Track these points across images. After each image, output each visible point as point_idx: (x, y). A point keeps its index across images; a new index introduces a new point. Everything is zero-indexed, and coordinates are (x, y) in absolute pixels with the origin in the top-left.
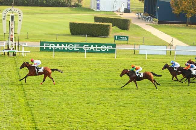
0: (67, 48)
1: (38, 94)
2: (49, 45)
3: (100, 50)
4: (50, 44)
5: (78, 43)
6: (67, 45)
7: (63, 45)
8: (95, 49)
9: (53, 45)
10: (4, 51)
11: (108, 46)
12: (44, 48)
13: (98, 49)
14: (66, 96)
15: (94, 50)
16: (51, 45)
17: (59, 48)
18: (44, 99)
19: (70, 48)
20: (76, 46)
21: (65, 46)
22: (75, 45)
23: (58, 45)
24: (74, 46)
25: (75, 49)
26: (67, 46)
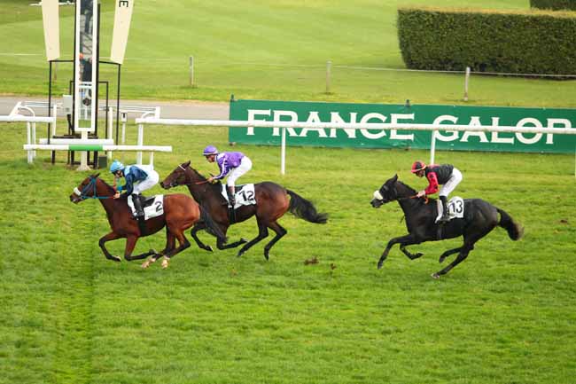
0: (358, 131)
1: (153, 344)
2: (270, 118)
3: (511, 141)
4: (278, 113)
5: (408, 108)
6: (353, 116)
7: (335, 116)
8: (489, 135)
9: (289, 118)
10: (49, 143)
11: (551, 121)
12: (245, 128)
13: (501, 135)
14: (282, 355)
15: (484, 139)
16: (283, 118)
17: (317, 133)
18: (173, 368)
19: (371, 131)
20: (400, 121)
21: (347, 120)
22: (395, 117)
23: (314, 115)
24: (389, 121)
25: (394, 136)
26: (358, 120)
